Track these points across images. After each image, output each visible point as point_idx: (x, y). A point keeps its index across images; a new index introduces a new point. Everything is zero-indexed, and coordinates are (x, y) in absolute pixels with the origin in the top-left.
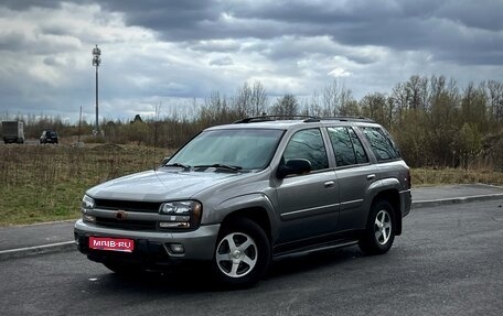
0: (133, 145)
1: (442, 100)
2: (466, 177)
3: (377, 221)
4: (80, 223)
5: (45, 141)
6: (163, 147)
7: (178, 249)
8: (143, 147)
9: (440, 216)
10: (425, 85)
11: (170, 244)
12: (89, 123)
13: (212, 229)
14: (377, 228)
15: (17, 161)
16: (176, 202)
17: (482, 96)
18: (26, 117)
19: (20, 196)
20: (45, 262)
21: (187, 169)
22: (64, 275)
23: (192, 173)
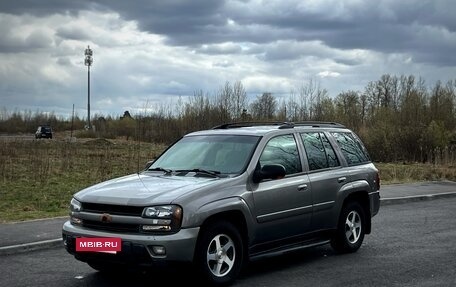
0: (122, 140)
1: (412, 98)
2: (434, 172)
3: (348, 222)
4: (68, 224)
5: (40, 136)
6: (150, 141)
7: (160, 251)
8: (131, 142)
9: (408, 213)
10: (395, 83)
11: (152, 246)
12: (81, 118)
13: (192, 232)
14: (348, 228)
15: (13, 155)
16: (158, 206)
17: (449, 94)
18: (22, 113)
19: (15, 190)
20: (34, 260)
21: (169, 173)
22: (52, 273)
23: (174, 177)
